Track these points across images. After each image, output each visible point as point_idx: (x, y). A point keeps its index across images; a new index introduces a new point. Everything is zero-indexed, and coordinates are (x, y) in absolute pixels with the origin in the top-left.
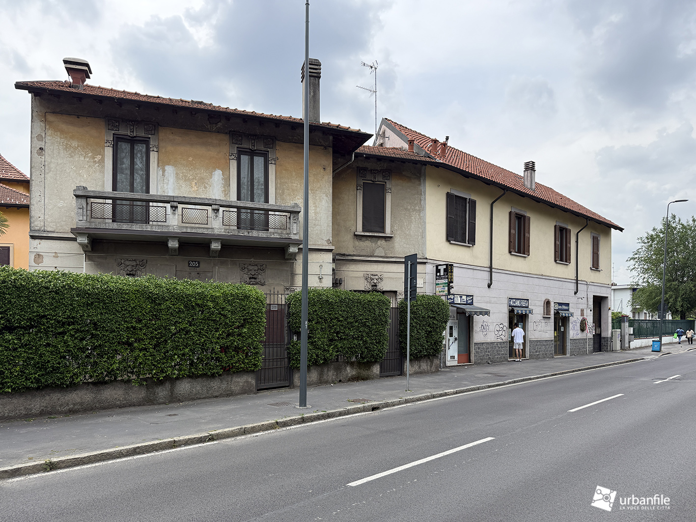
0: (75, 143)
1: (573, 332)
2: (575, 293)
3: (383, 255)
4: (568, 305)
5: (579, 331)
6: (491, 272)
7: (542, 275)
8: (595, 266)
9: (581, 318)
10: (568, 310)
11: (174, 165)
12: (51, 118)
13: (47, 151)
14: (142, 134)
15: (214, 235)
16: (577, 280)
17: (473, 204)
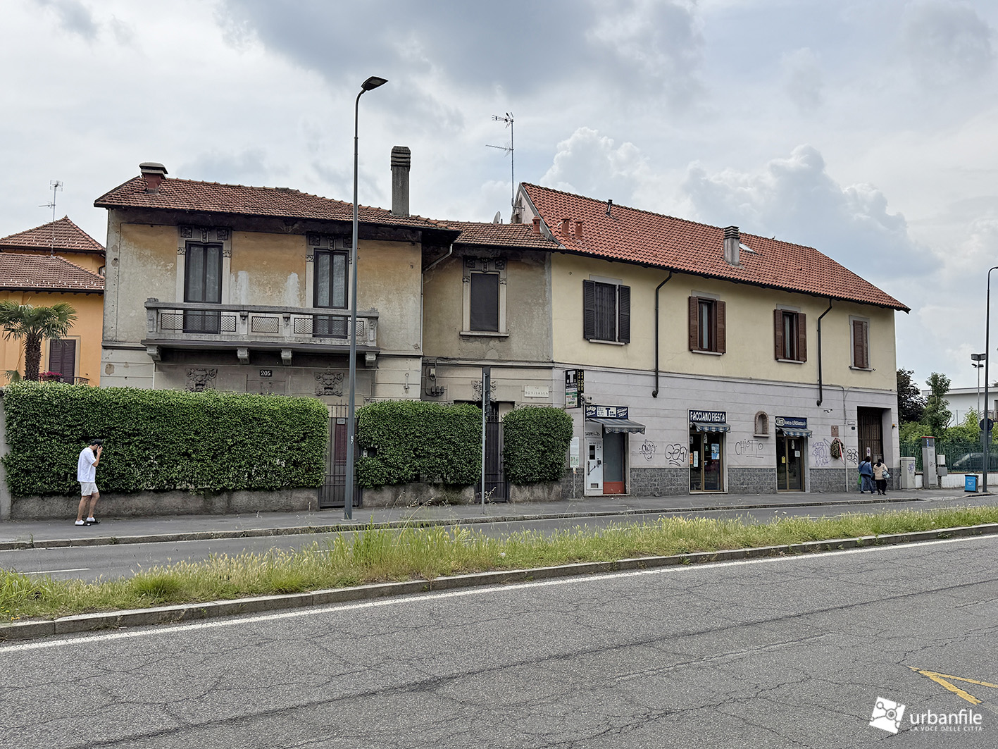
0: (148, 252)
1: (816, 458)
2: (819, 404)
3: (497, 358)
4: (805, 420)
5: (829, 458)
6: (657, 376)
7: (751, 379)
8: (859, 363)
9: (831, 440)
10: (805, 427)
11: (248, 270)
12: (126, 228)
13: (121, 261)
14: (213, 238)
15: (284, 344)
16: (820, 385)
17: (626, 291)
